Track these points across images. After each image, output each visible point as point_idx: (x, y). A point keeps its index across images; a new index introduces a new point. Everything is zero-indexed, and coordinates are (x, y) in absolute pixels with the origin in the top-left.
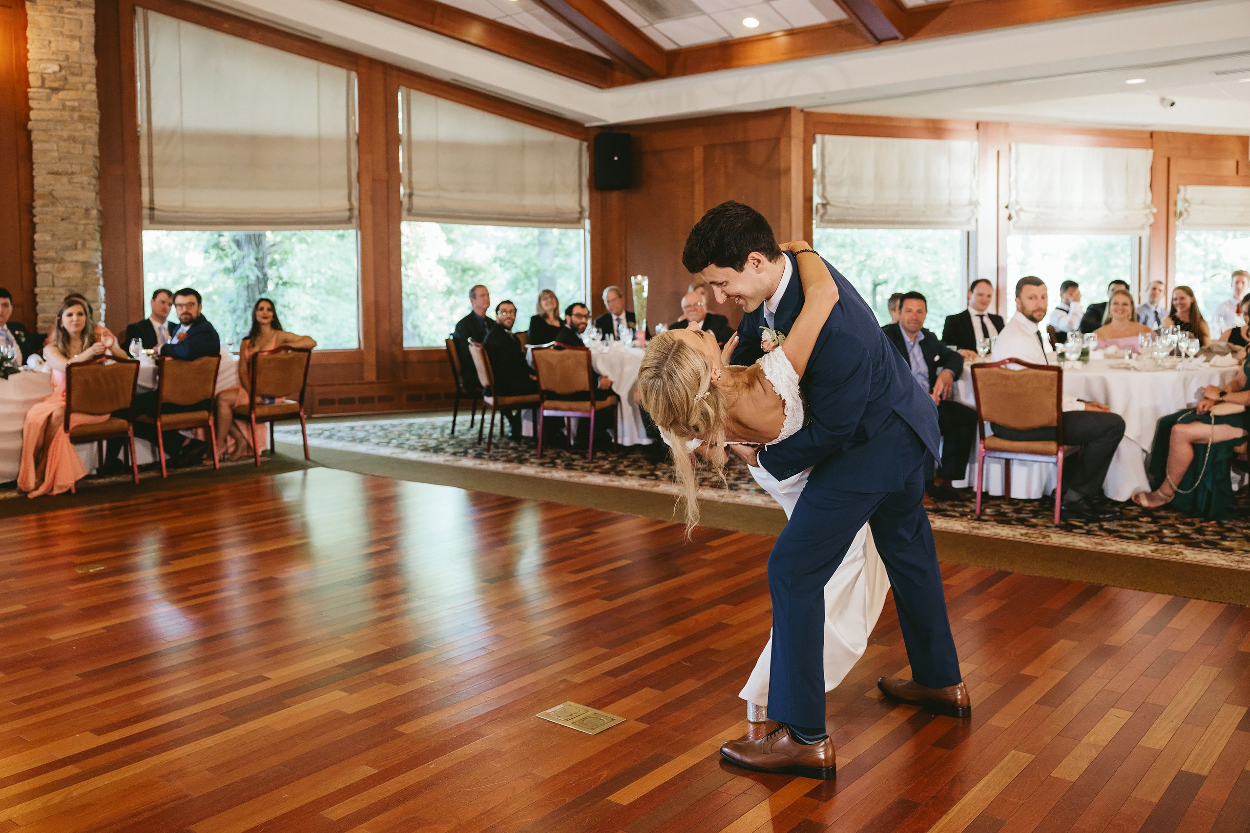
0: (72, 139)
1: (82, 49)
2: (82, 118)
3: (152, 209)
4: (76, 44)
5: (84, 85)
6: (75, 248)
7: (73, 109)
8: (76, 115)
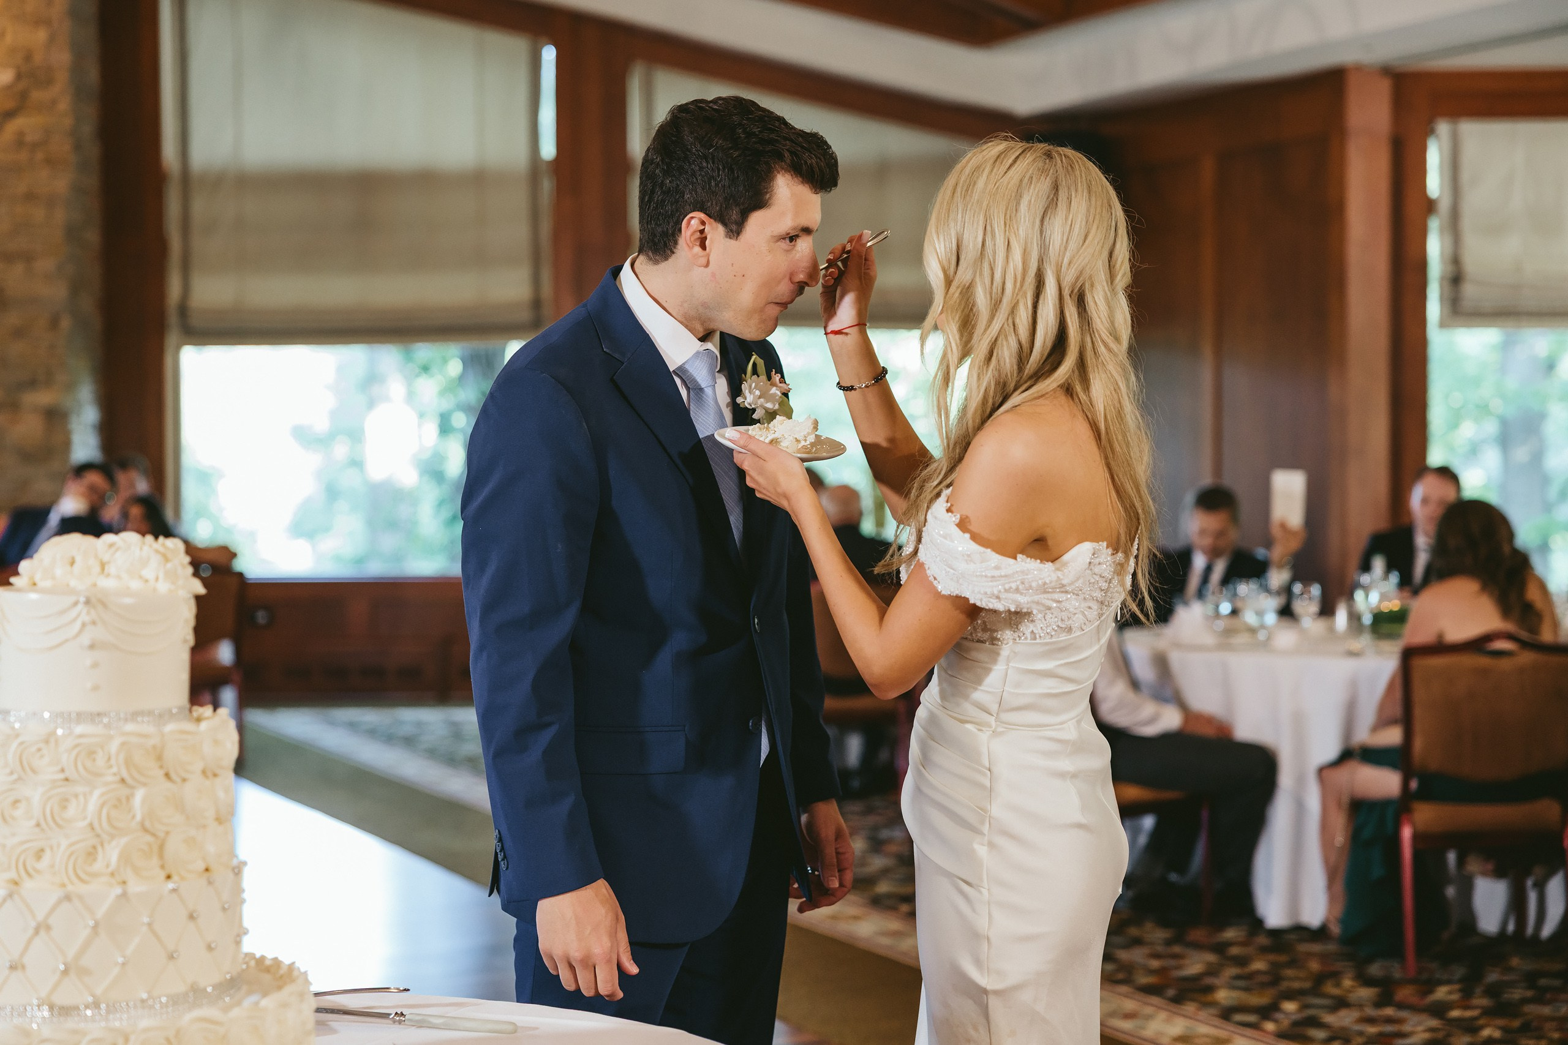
0: (30, 197)
1: (52, 39)
2: (49, 162)
3: (183, 310)
4: (42, 35)
5: (54, 102)
6: (32, 384)
7: (35, 146)
8: (40, 156)
